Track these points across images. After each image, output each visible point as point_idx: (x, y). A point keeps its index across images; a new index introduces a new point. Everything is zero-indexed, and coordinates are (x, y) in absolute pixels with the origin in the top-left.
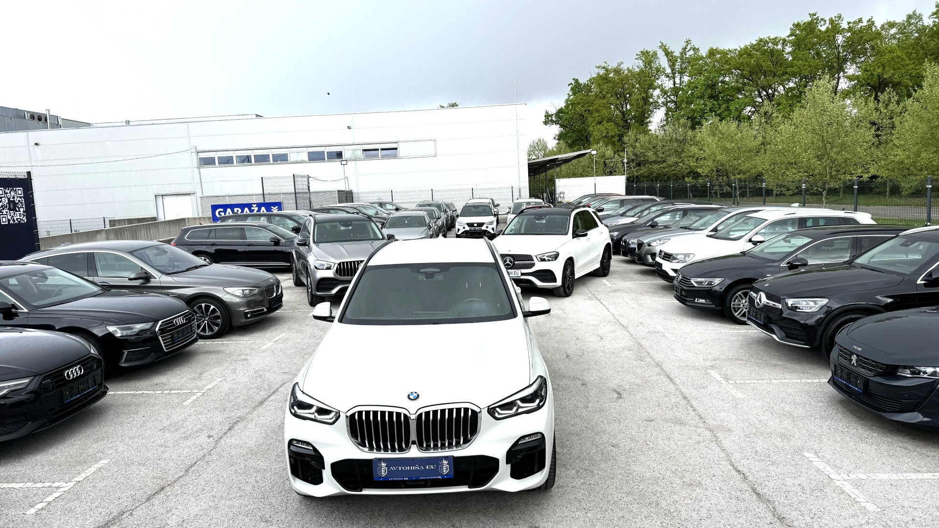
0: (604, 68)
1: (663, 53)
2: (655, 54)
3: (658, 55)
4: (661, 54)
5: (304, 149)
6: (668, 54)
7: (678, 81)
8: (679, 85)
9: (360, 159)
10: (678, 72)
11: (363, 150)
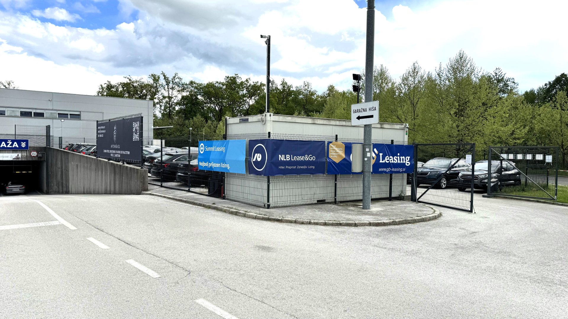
0: (128, 78)
1: (163, 78)
2: (159, 77)
3: (160, 78)
4: (162, 77)
5: (18, 109)
6: (165, 78)
7: (170, 93)
8: (171, 96)
9: (56, 119)
10: (171, 88)
11: (58, 114)
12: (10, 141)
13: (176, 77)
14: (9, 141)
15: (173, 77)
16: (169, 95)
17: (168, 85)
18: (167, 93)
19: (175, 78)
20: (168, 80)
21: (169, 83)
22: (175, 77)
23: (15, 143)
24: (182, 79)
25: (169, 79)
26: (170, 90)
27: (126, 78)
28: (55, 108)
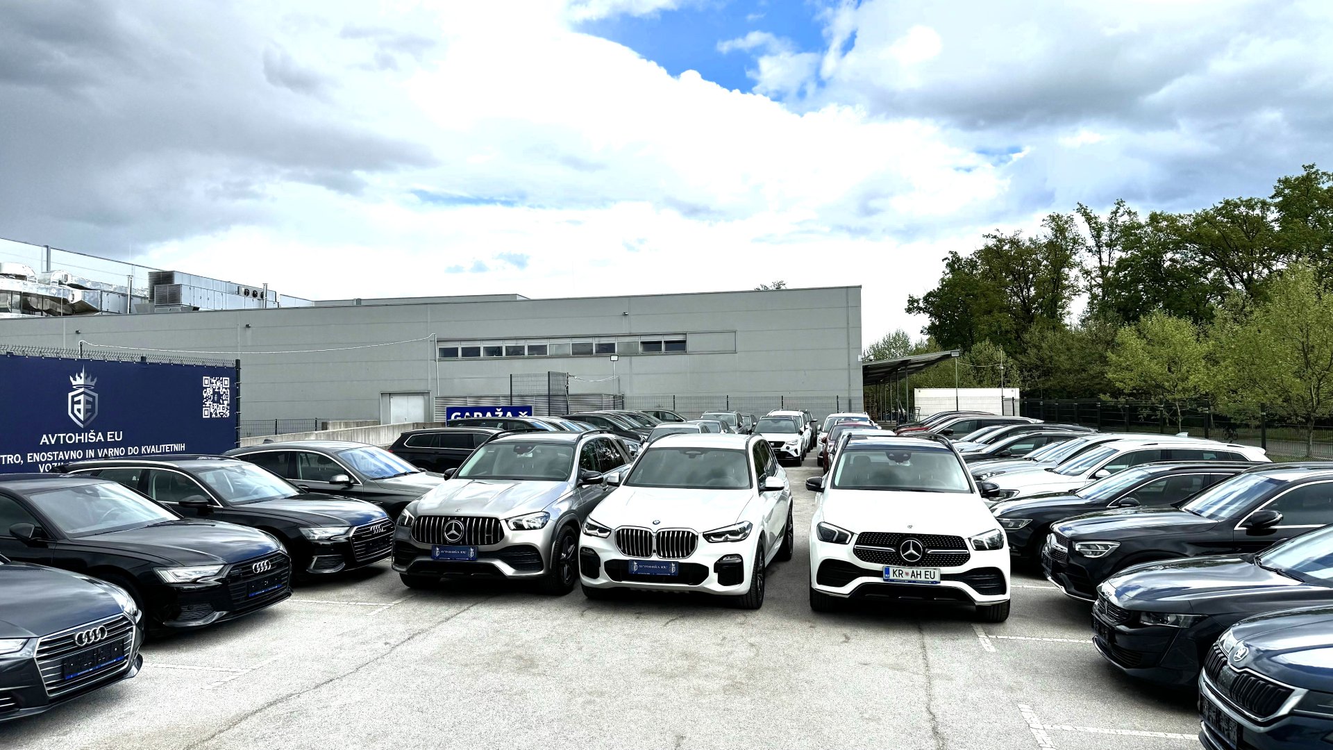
0: (995, 237)
1: (1083, 219)
2: (1071, 219)
3: (1075, 221)
4: (1079, 219)
5: (567, 341)
7: (1105, 257)
8: (1107, 264)
9: (637, 354)
10: (1107, 245)
11: (642, 343)
12: (500, 409)
13: (1121, 211)
14: (497, 409)
15: (1112, 213)
16: (1101, 263)
17: (1097, 236)
18: (1096, 258)
19: (1118, 215)
20: (1096, 223)
21: (1102, 229)
22: (1115, 213)
23: (509, 414)
24: (1135, 213)
25: (1099, 220)
26: (1104, 248)
27: (987, 236)
28: (634, 331)
